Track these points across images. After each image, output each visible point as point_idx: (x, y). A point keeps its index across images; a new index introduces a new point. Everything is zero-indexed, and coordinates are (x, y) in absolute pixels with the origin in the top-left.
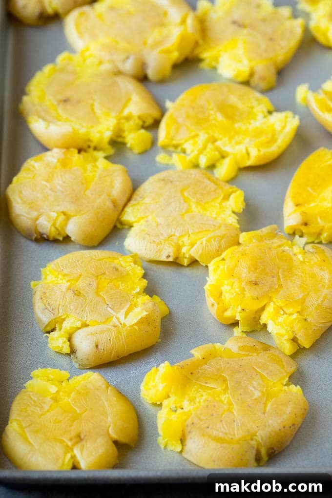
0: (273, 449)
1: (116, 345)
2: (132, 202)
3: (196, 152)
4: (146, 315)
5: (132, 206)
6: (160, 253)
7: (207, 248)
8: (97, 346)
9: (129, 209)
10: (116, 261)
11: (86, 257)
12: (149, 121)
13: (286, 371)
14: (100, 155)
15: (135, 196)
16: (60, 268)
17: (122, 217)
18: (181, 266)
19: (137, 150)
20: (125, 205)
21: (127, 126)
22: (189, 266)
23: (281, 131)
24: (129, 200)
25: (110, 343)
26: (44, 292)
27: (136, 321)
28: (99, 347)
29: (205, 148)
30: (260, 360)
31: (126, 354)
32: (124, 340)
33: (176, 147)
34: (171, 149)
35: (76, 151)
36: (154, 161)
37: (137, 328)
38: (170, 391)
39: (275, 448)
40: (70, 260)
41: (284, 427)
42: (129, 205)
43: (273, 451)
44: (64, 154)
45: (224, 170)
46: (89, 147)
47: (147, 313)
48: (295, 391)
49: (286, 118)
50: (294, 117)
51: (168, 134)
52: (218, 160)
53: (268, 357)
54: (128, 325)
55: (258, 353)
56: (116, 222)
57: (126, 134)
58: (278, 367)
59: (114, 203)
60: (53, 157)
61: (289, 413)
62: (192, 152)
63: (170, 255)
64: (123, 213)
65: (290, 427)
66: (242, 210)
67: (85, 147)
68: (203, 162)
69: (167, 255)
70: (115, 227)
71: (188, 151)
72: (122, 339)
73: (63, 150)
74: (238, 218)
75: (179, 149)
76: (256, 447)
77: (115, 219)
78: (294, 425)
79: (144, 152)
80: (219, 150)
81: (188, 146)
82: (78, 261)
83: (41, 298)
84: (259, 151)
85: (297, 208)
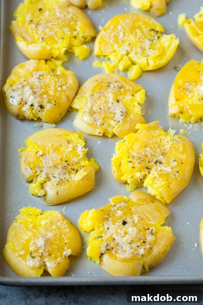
0: (152, 265)
1: (69, 193)
2: (78, 96)
3: (117, 61)
4: (87, 174)
5: (78, 99)
6: (95, 131)
7: (123, 128)
8: (58, 193)
9: (76, 101)
10: (69, 137)
11: (51, 133)
12: (89, 39)
13: (163, 217)
14: (59, 63)
15: (80, 92)
16: (35, 141)
17: (72, 106)
18: (107, 137)
19: (81, 58)
20: (74, 98)
21: (75, 42)
22: (111, 137)
23: (169, 47)
24: (76, 94)
25: (65, 191)
26: (26, 157)
27: (80, 178)
28: (59, 194)
29: (122, 58)
30: (149, 209)
31: (74, 197)
32: (73, 190)
33: (105, 56)
34: (102, 57)
35: (44, 62)
36: (92, 66)
37: (81, 182)
38: (95, 226)
39: (153, 265)
40: (42, 136)
41: (159, 253)
42: (77, 97)
43: (152, 266)
44: (37, 63)
45: (134, 72)
46: (52, 57)
47: (87, 173)
48: (168, 230)
49: (172, 38)
50: (176, 39)
51: (100, 48)
52: (130, 66)
53: (153, 207)
54: (76, 181)
55: (148, 204)
56: (68, 109)
57: (74, 48)
58: (159, 214)
59: (68, 97)
60: (31, 65)
61: (163, 244)
62: (114, 60)
63: (100, 132)
64: (73, 103)
65: (163, 253)
66: (144, 102)
67: (50, 58)
68: (121, 67)
69: (99, 132)
70: (68, 111)
71: (112, 60)
72: (72, 188)
73: (37, 61)
74: (141, 108)
75: (106, 58)
76: (142, 264)
77: (68, 107)
78: (165, 252)
79: (85, 59)
80: (130, 59)
81: (112, 57)
82: (46, 136)
83: (25, 161)
84: (155, 62)
85: (176, 102)
